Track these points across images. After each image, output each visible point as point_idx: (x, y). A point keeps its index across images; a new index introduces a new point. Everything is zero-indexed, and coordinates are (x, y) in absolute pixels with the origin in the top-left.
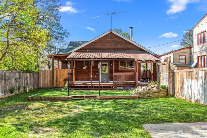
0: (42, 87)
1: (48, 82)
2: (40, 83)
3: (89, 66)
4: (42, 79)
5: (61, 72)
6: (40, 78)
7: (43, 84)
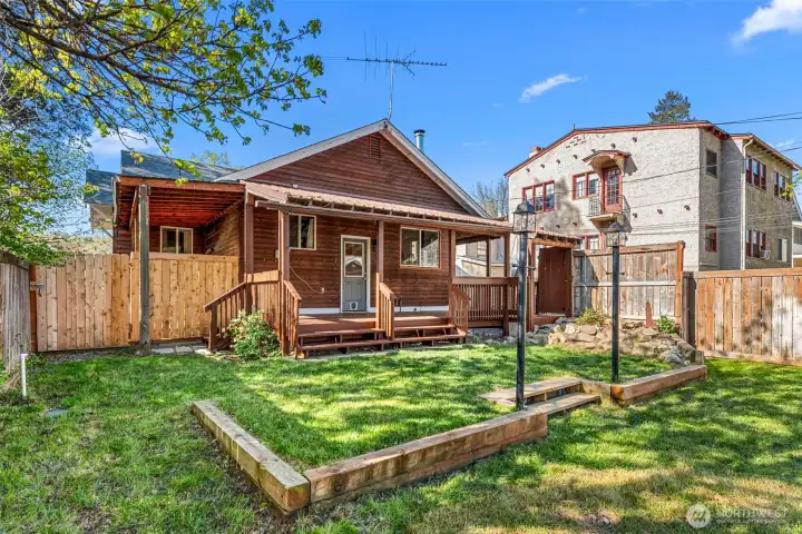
0: (55, 347)
1: (100, 318)
2: (40, 328)
3: (300, 248)
4: (53, 305)
5: (174, 269)
6: (40, 301)
7: (64, 332)
